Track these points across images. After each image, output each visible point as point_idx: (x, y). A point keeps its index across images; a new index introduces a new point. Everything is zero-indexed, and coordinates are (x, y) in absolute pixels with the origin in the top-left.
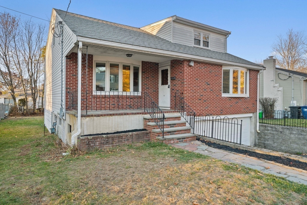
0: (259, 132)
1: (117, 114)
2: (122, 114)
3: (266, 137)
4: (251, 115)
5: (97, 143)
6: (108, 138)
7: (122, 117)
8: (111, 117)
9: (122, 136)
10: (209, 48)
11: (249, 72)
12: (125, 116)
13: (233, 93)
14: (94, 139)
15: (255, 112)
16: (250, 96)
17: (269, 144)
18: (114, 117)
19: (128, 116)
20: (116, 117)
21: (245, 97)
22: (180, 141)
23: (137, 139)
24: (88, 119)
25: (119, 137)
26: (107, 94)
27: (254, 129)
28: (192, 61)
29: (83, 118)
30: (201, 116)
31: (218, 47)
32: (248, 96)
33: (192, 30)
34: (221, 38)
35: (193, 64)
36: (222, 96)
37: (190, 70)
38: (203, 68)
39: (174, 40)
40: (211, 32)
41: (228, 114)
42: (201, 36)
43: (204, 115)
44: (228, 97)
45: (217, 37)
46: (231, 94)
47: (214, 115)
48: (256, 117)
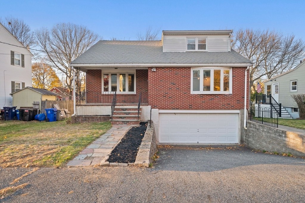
0: (246, 128)
1: (96, 105)
2: (99, 105)
3: (250, 134)
4: (238, 111)
5: (80, 120)
6: (85, 117)
7: (99, 107)
8: (93, 107)
9: (94, 118)
10: (206, 50)
11: (232, 69)
12: (101, 107)
13: (204, 91)
14: (78, 118)
15: (241, 109)
16: (233, 93)
17: (250, 141)
18: (94, 106)
19: (103, 106)
20: (96, 106)
21: (225, 94)
22: (124, 124)
23: (104, 120)
24: (80, 107)
26: (109, 93)
27: (241, 126)
28: (154, 67)
29: (77, 106)
30: (166, 109)
31: (219, 48)
32: (231, 93)
33: (184, 38)
34: (223, 38)
35: (155, 70)
36: (191, 94)
37: (154, 74)
38: (168, 72)
39: (165, 50)
40: (208, 34)
41: (200, 109)
42: (196, 40)
43: (170, 109)
44: (198, 94)
45: (217, 38)
46: (202, 92)
47: (181, 109)
48: (243, 114)
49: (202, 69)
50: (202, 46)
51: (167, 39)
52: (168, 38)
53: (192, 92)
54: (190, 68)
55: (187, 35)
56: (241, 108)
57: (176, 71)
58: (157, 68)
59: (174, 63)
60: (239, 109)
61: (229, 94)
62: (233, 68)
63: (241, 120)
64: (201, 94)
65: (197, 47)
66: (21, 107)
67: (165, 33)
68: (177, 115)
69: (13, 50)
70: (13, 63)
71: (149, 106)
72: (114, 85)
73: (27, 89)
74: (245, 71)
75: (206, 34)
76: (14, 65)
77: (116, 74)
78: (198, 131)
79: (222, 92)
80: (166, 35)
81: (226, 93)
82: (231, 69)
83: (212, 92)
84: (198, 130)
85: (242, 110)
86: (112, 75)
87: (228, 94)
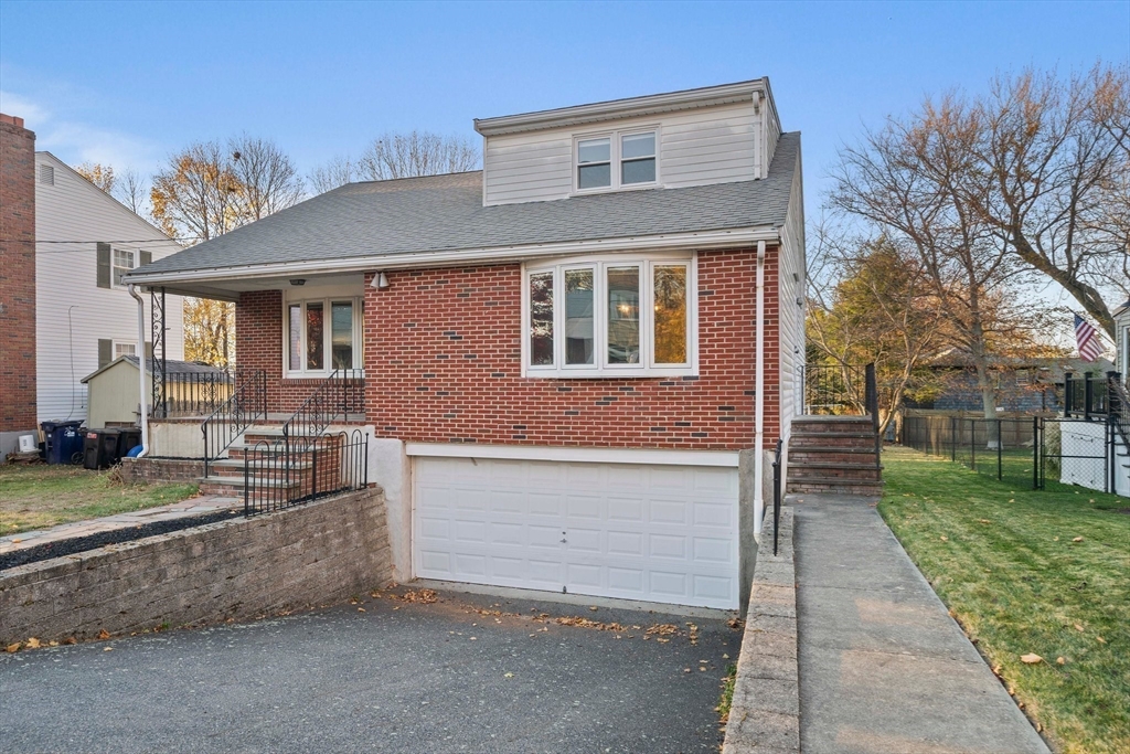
4: (731, 459)
10: (657, 184)
11: (699, 260)
13: (569, 363)
15: (742, 446)
16: (701, 373)
21: (661, 379)
22: (240, 494)
25: (177, 466)
27: (741, 528)
28: (380, 273)
29: (152, 425)
30: (428, 440)
31: (706, 167)
32: (695, 372)
33: (565, 138)
34: (730, 122)
35: (383, 283)
36: (523, 376)
37: (384, 299)
38: (432, 286)
39: (491, 197)
40: (664, 113)
41: (557, 444)
42: (614, 145)
43: (442, 441)
44: (550, 379)
45: (701, 125)
46: (559, 367)
47: (484, 442)
48: (751, 472)
49: (562, 265)
50: (639, 167)
51: (500, 150)
52: (504, 146)
53: (529, 370)
54: (515, 265)
55: (574, 125)
56: (743, 443)
57: (463, 283)
58: (390, 273)
59: (449, 248)
60: (732, 448)
61: (685, 378)
62: (704, 253)
63: (742, 501)
64: (557, 377)
65: (615, 172)
66: (107, 423)
67: (490, 130)
68: (480, 465)
69: (105, 239)
70: (103, 280)
71: (367, 426)
72: (341, 339)
73: (123, 363)
74: (755, 268)
75: (655, 114)
76: (110, 288)
77: (349, 304)
78: (564, 541)
79: (646, 365)
80: (492, 136)
81: (670, 370)
82: (695, 260)
83: (600, 368)
84: (564, 537)
85: (747, 451)
86: (334, 304)
87: (679, 378)
